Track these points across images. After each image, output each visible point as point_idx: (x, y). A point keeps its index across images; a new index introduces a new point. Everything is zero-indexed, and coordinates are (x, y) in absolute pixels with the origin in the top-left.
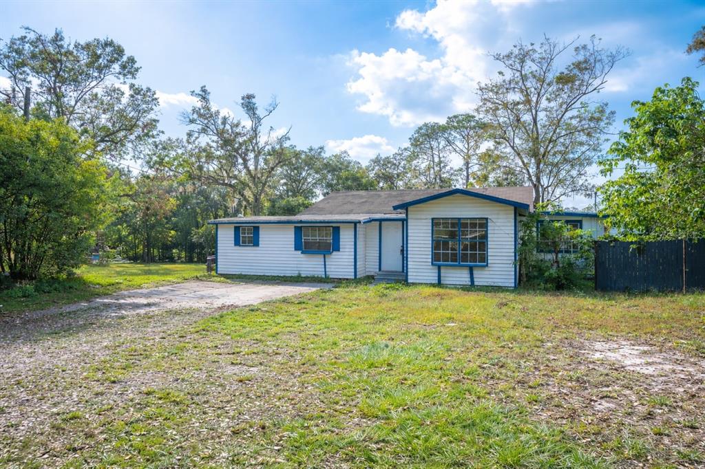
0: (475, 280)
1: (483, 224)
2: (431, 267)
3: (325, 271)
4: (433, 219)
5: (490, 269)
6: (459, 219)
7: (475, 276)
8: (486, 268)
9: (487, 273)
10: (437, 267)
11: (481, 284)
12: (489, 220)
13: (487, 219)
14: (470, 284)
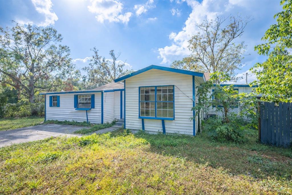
0: (166, 129)
1: (171, 90)
2: (138, 119)
3: (87, 119)
4: (140, 88)
5: (176, 122)
6: (156, 87)
7: (166, 126)
8: (174, 121)
9: (174, 124)
10: (141, 120)
11: (170, 132)
12: (175, 87)
13: (174, 86)
14: (162, 132)
